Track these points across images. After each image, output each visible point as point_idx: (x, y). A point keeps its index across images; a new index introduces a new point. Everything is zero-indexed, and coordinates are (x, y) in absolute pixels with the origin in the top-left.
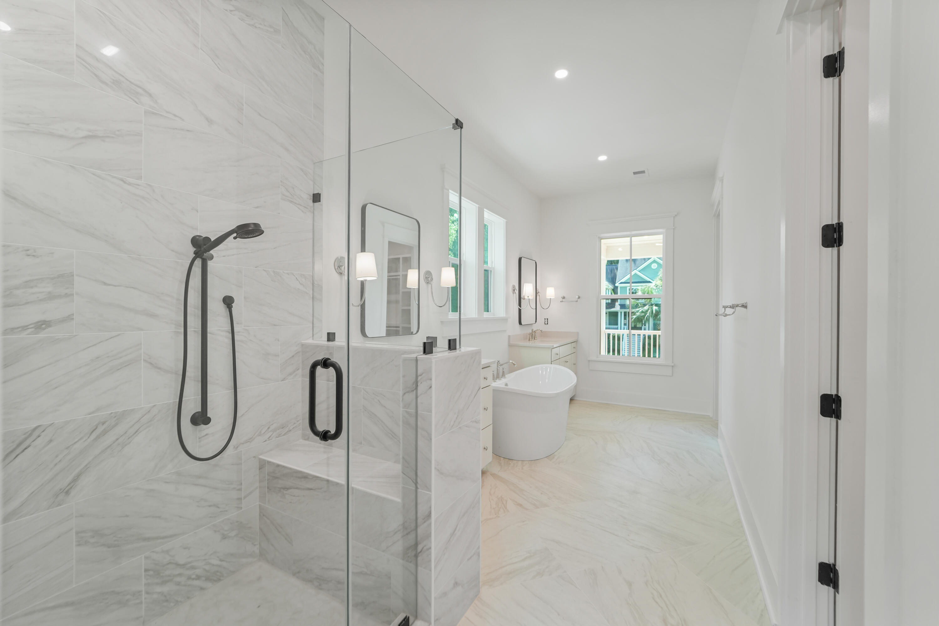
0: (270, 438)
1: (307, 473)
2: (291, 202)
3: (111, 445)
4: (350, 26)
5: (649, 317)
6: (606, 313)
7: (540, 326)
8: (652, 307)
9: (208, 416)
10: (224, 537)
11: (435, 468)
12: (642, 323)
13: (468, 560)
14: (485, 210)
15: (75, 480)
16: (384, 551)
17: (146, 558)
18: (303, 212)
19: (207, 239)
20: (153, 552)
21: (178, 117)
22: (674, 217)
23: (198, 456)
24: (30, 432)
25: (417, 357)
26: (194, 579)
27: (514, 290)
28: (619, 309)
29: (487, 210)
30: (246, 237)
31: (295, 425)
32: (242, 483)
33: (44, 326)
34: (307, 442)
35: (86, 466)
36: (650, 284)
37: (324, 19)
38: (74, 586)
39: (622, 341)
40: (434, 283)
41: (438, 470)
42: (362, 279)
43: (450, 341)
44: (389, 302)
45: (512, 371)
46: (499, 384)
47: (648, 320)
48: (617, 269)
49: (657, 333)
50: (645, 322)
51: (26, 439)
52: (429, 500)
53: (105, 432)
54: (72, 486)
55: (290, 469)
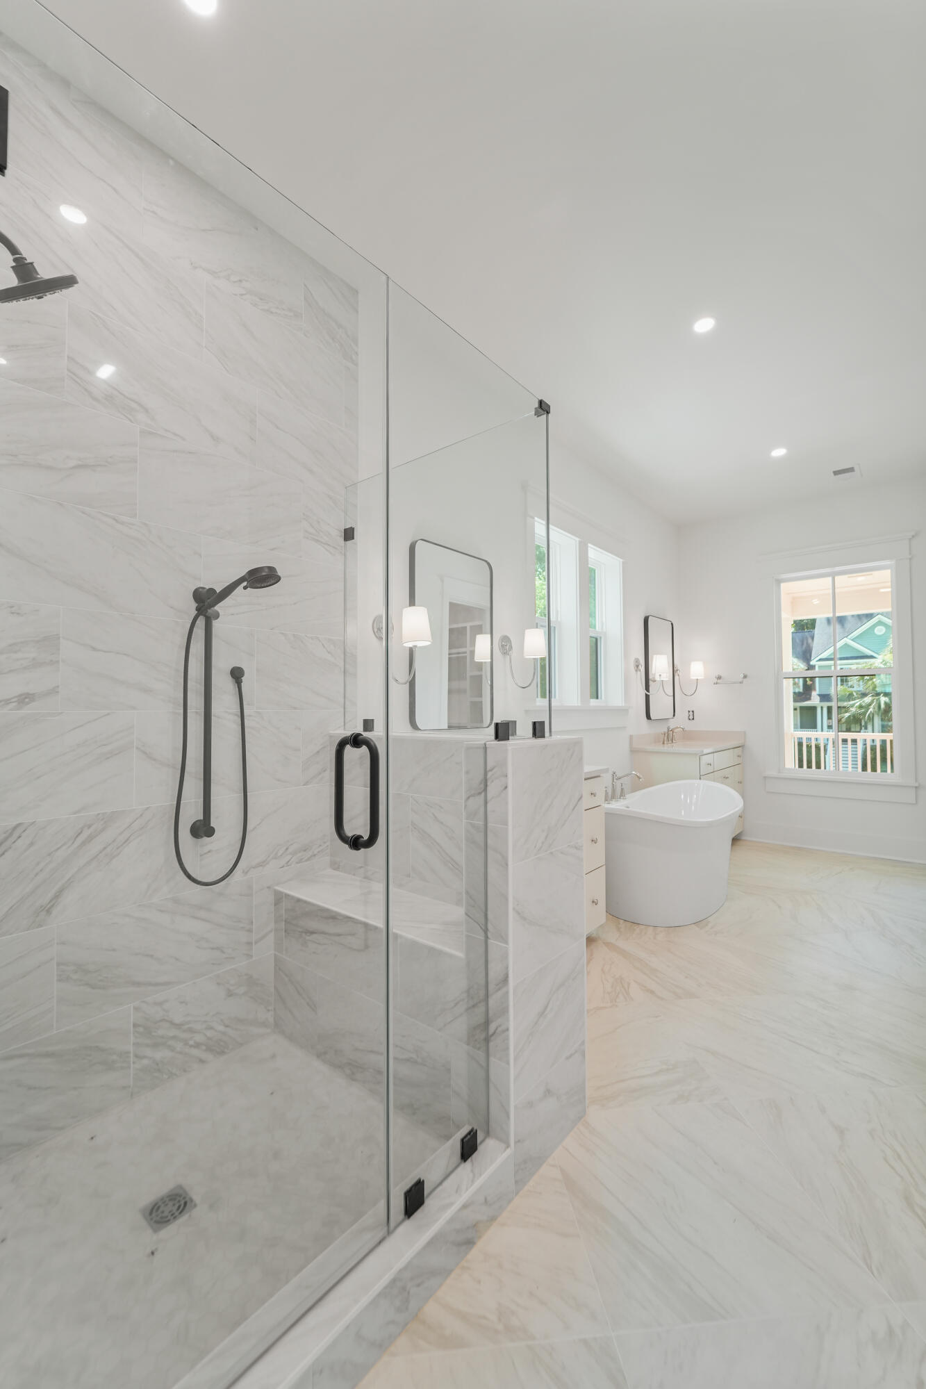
0: (289, 864)
1: (336, 912)
2: (317, 541)
3: (98, 855)
4: (388, 278)
5: (873, 714)
6: (795, 709)
7: (681, 721)
8: (877, 698)
9: (212, 825)
10: (230, 994)
11: (514, 909)
12: (861, 725)
13: (568, 1058)
14: (589, 545)
15: (57, 896)
16: (440, 1030)
17: (136, 1009)
18: (331, 553)
19: (212, 591)
20: (144, 1002)
21: (178, 436)
22: (910, 539)
23: (199, 879)
24: (10, 831)
25: (485, 744)
26: (191, 1046)
27: (637, 666)
28: (818, 702)
29: (592, 546)
30: (259, 585)
31: (321, 848)
32: (252, 922)
33: (27, 700)
34: (337, 873)
35: (69, 879)
36: (872, 660)
37: (357, 292)
38: (55, 1032)
39: (825, 754)
40: (514, 653)
41: (519, 914)
42: (410, 645)
43: (534, 723)
44: (450, 692)
45: (635, 788)
46: (616, 805)
47: (871, 719)
48: (813, 638)
49: (888, 737)
50: (866, 723)
51: (6, 839)
52: (505, 957)
53: (90, 838)
54: (54, 904)
55: (313, 905)
